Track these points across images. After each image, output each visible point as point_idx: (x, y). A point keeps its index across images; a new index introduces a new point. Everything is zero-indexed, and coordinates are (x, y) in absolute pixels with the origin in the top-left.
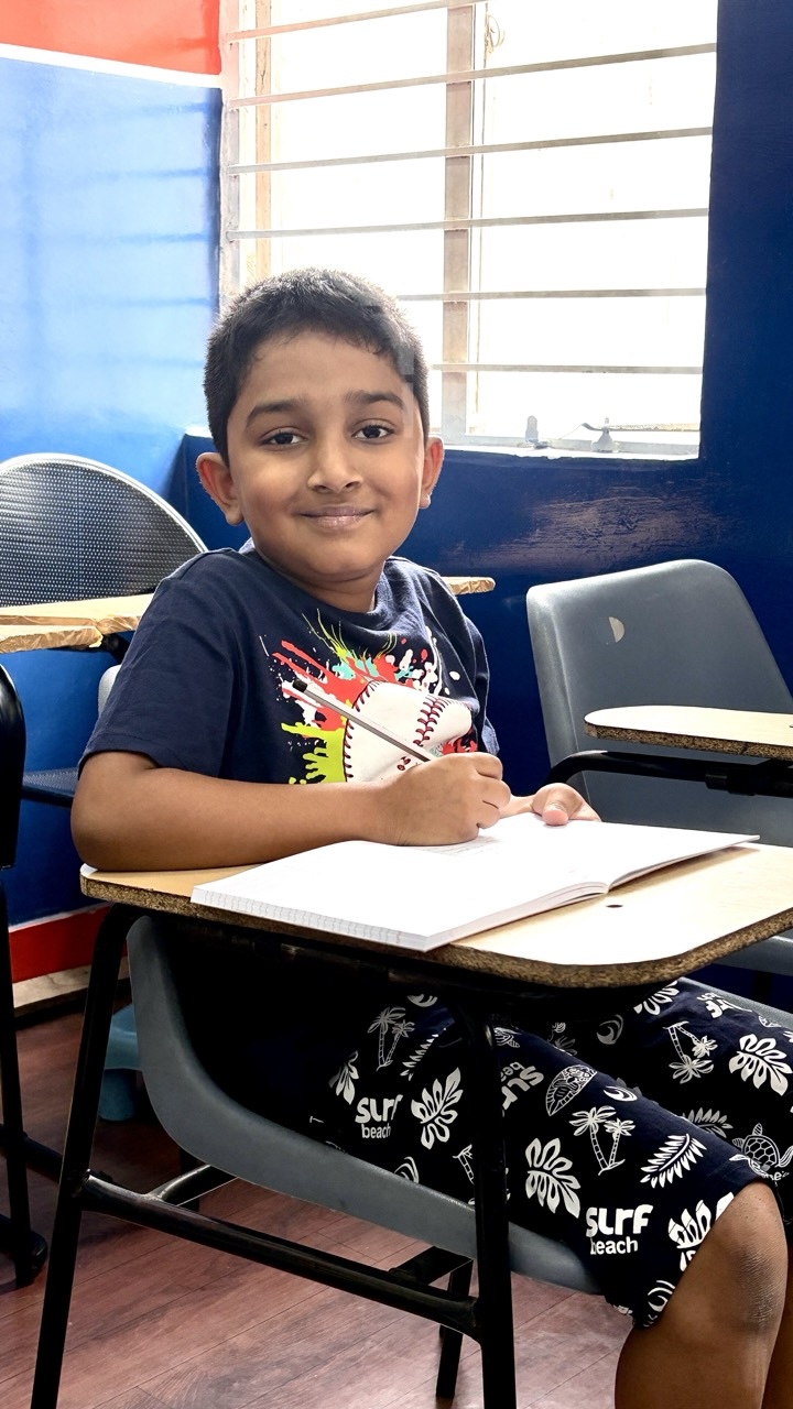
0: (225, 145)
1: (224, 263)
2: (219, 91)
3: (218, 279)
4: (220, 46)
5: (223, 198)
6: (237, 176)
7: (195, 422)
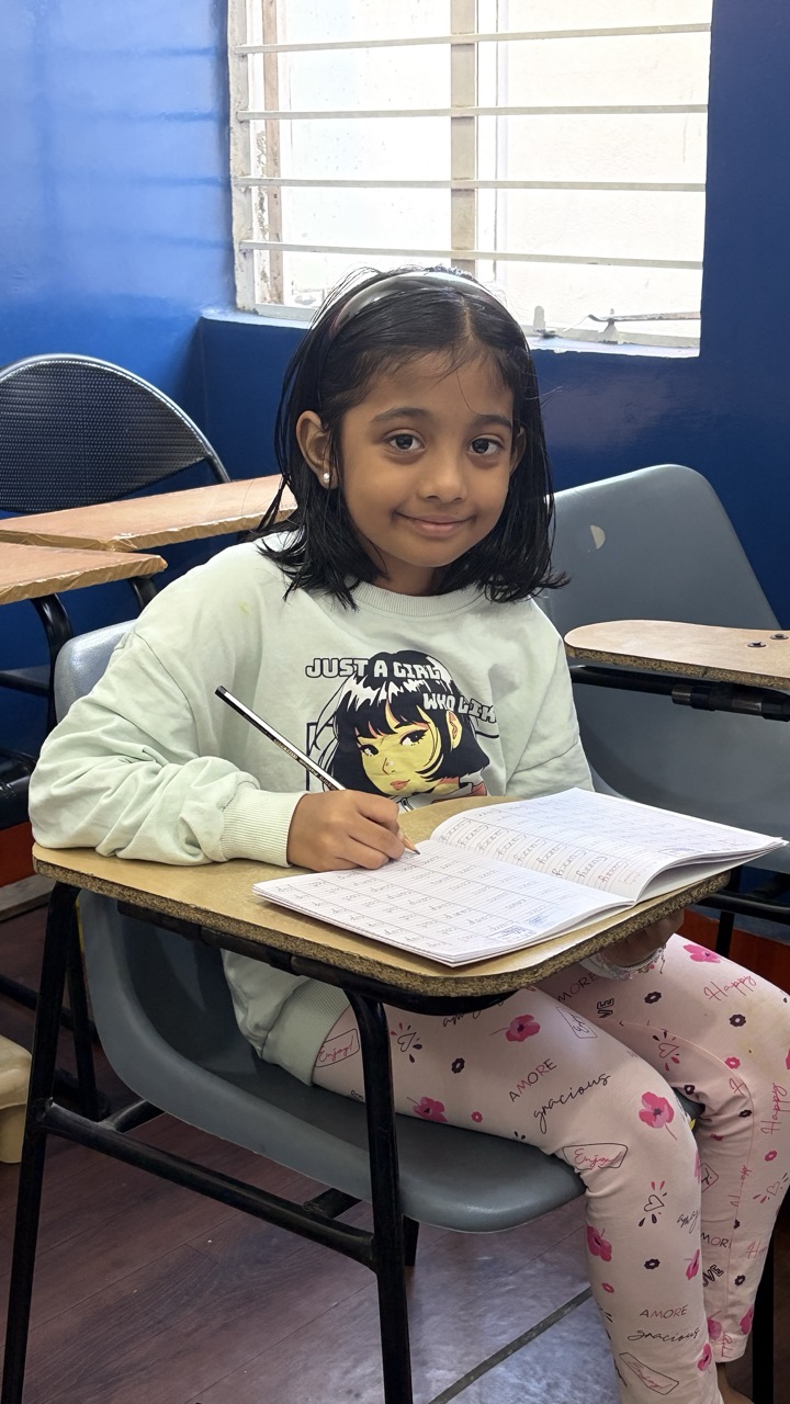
0: (232, 27)
1: (235, 144)
3: (228, 158)
5: (232, 78)
6: (244, 56)
7: (210, 305)
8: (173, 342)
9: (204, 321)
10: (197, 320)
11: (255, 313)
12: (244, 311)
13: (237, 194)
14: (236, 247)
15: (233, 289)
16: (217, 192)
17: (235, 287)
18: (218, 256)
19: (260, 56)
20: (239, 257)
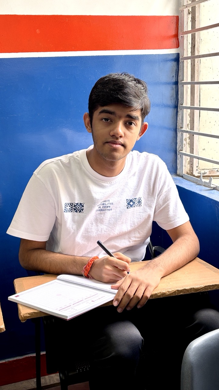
1: (179, 117)
2: (178, 54)
3: (177, 122)
4: (179, 37)
5: (179, 93)
6: (183, 85)
11: (183, 177)
12: (179, 175)
13: (179, 135)
14: (178, 153)
17: (177, 167)
19: (189, 86)
20: (179, 156)
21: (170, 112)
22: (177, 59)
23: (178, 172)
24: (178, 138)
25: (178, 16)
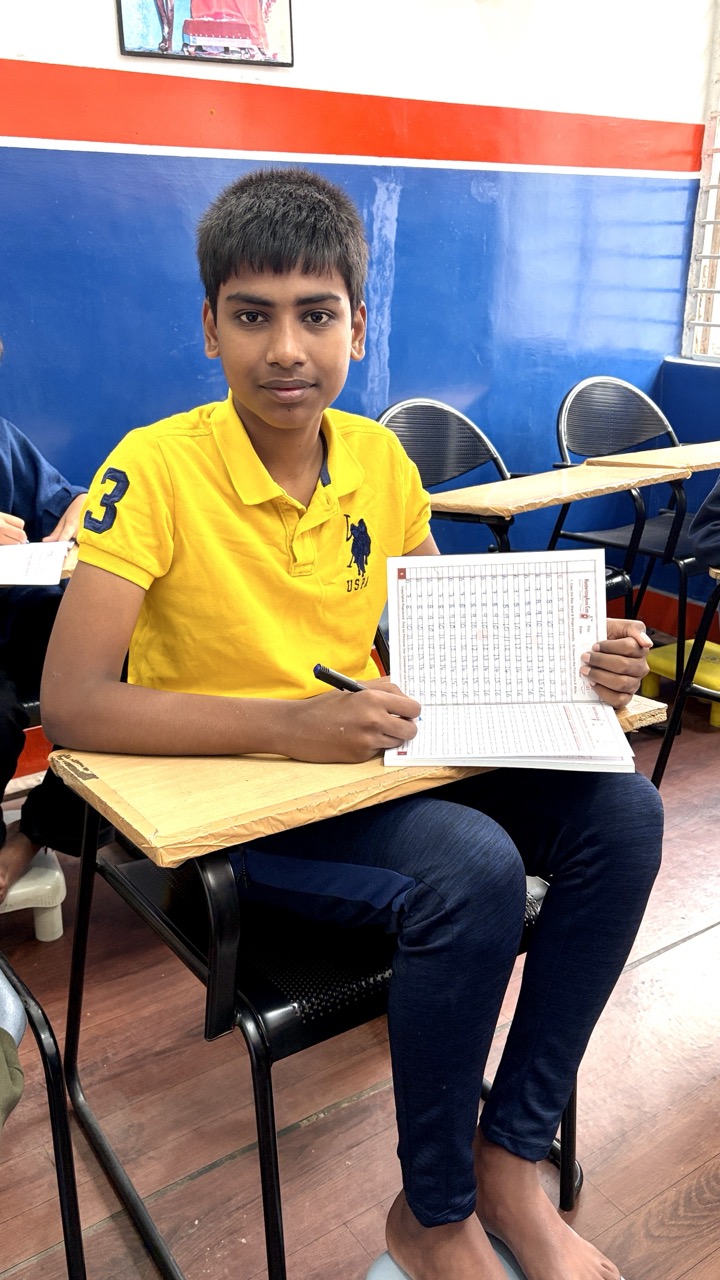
0: (699, 209)
1: (691, 271)
2: (699, 180)
3: (687, 280)
4: (703, 156)
5: (695, 237)
6: (704, 226)
7: (669, 354)
8: (650, 373)
9: (665, 362)
10: (661, 362)
11: (692, 359)
12: (685, 358)
13: (689, 298)
14: (685, 325)
15: (680, 346)
16: (677, 297)
17: (682, 345)
18: (673, 329)
19: (712, 226)
20: (686, 330)
21: (678, 264)
22: (695, 188)
23: (683, 353)
24: (687, 303)
25: (704, 126)
